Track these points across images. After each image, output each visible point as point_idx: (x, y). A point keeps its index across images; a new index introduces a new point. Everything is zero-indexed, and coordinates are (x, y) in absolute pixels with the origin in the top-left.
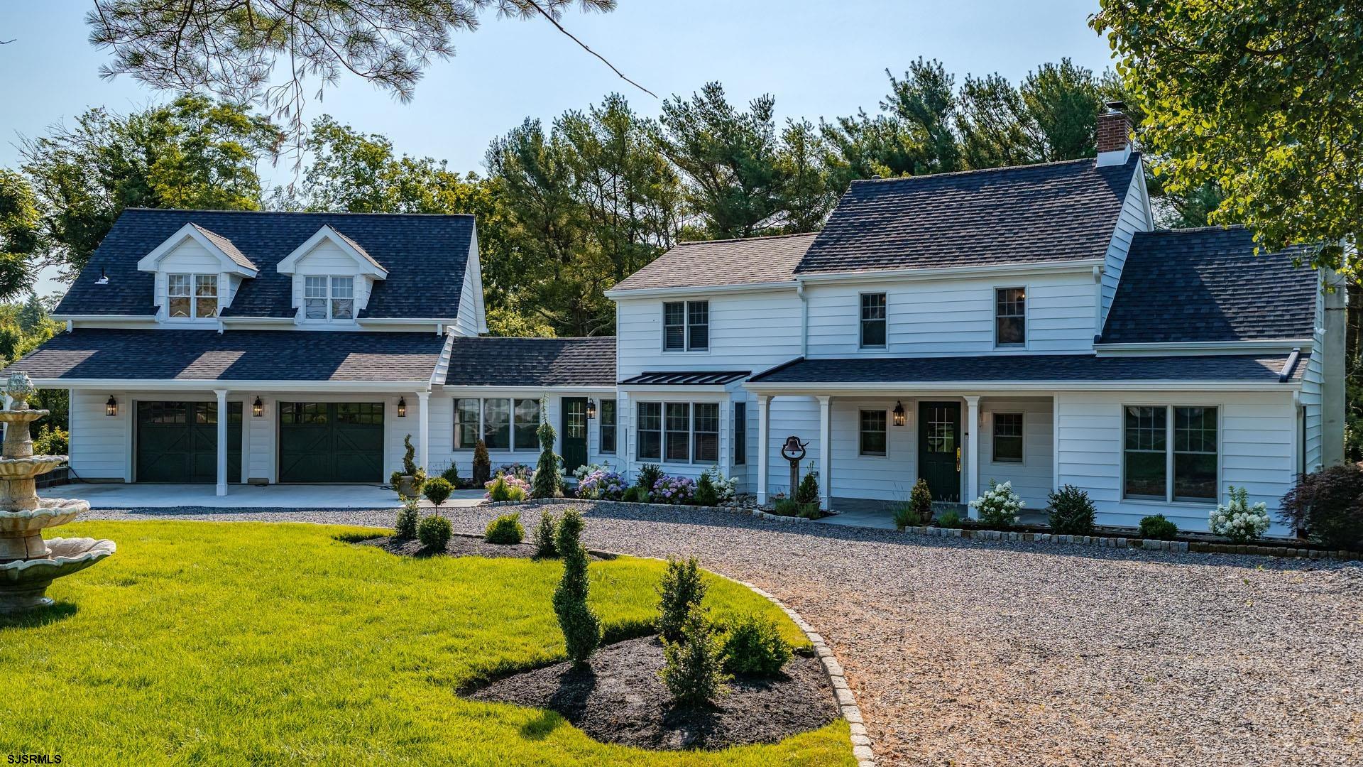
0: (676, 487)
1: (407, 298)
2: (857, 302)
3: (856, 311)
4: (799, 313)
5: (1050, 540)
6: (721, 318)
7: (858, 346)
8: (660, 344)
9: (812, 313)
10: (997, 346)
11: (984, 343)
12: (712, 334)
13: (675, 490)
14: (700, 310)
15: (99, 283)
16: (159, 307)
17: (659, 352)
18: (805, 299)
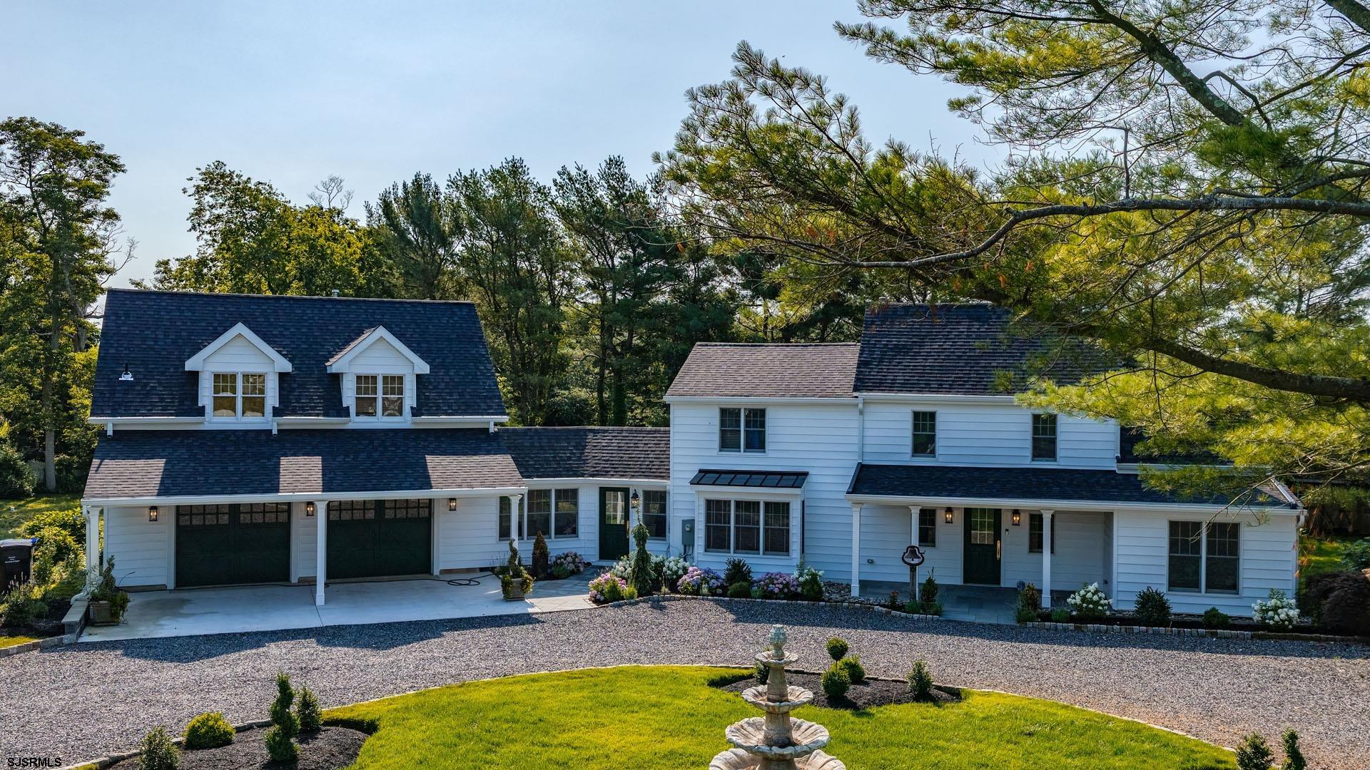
0: (782, 583)
1: (451, 394)
2: (909, 418)
3: (909, 425)
4: (855, 424)
5: (1147, 631)
6: (780, 426)
7: (910, 455)
8: (717, 444)
9: (867, 425)
10: (1033, 460)
11: (1024, 459)
12: (768, 439)
13: (781, 586)
14: (757, 417)
15: (123, 379)
16: (204, 407)
17: (716, 452)
18: (861, 413)
